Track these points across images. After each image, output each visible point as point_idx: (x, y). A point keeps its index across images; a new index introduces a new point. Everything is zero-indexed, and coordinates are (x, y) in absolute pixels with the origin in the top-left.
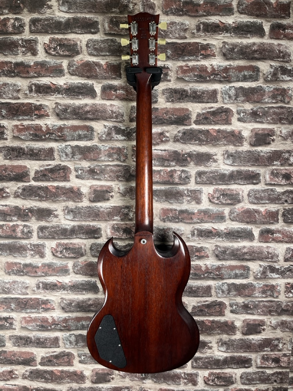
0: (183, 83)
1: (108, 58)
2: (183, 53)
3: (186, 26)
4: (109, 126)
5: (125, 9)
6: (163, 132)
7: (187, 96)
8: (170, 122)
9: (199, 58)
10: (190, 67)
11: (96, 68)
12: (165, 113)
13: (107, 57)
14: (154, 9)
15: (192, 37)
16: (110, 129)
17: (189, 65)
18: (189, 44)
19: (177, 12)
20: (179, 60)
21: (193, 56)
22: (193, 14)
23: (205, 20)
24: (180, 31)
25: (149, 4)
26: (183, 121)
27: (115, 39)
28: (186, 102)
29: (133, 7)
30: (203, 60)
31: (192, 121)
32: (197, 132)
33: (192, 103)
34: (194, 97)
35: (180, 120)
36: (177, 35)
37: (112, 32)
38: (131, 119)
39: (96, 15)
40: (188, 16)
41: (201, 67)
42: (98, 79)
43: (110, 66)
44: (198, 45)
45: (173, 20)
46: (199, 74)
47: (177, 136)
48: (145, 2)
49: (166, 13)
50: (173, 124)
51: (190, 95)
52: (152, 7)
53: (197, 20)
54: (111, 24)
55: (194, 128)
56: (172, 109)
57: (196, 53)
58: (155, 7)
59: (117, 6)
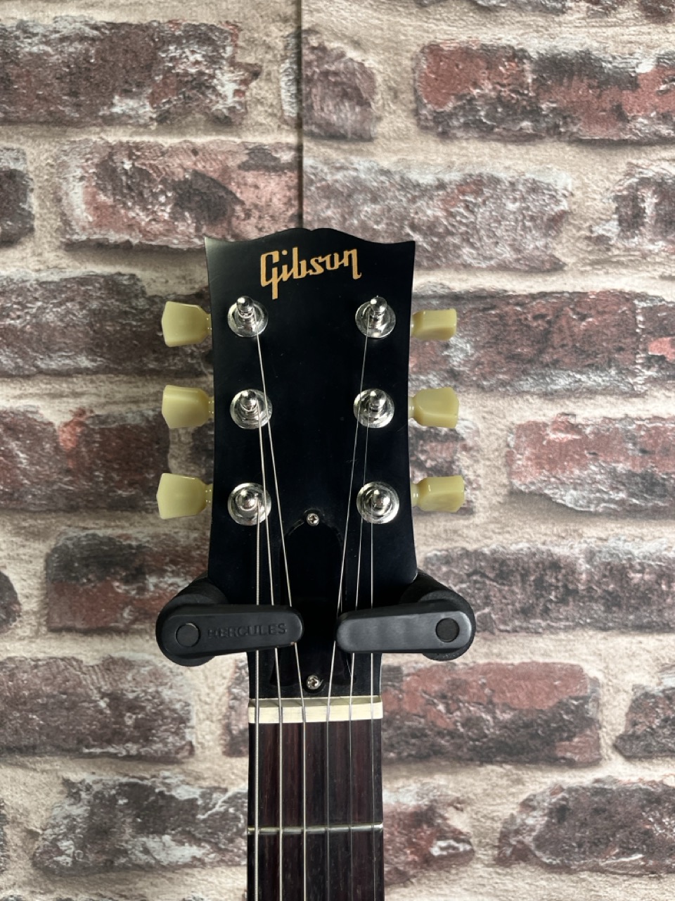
0: (545, 521)
1: (91, 388)
2: (541, 352)
3: (557, 202)
4: (96, 788)
5: (188, 99)
6: (431, 809)
7: (569, 594)
8: (474, 749)
9: (639, 380)
10: (588, 430)
11: (13, 445)
12: (443, 697)
13: (79, 384)
14: (364, 103)
15: (594, 263)
16: (103, 802)
17: (579, 420)
18: (578, 304)
19: (502, 121)
20: (521, 393)
21: (603, 371)
22: (598, 133)
23: (665, 165)
24: (524, 228)
25: (336, 74)
26: (549, 742)
27: (133, 276)
28: (566, 629)
29: (237, 92)
30: (659, 393)
31: (607, 738)
32: (635, 800)
33: (601, 635)
34: (612, 601)
35: (534, 736)
36: (507, 254)
37: (114, 237)
38: (233, 738)
39: (9, 138)
40: (570, 143)
41: (648, 430)
42: (24, 510)
43: (102, 432)
44: (633, 310)
45: (482, 164)
46: (639, 470)
47: (517, 832)
48: (309, 64)
49: (438, 123)
50: (491, 763)
51: (589, 589)
52: (356, 89)
53: (623, 167)
54: (104, 190)
55: (615, 781)
56: (484, 673)
57: (620, 349)
58: (373, 91)
59: (139, 85)
